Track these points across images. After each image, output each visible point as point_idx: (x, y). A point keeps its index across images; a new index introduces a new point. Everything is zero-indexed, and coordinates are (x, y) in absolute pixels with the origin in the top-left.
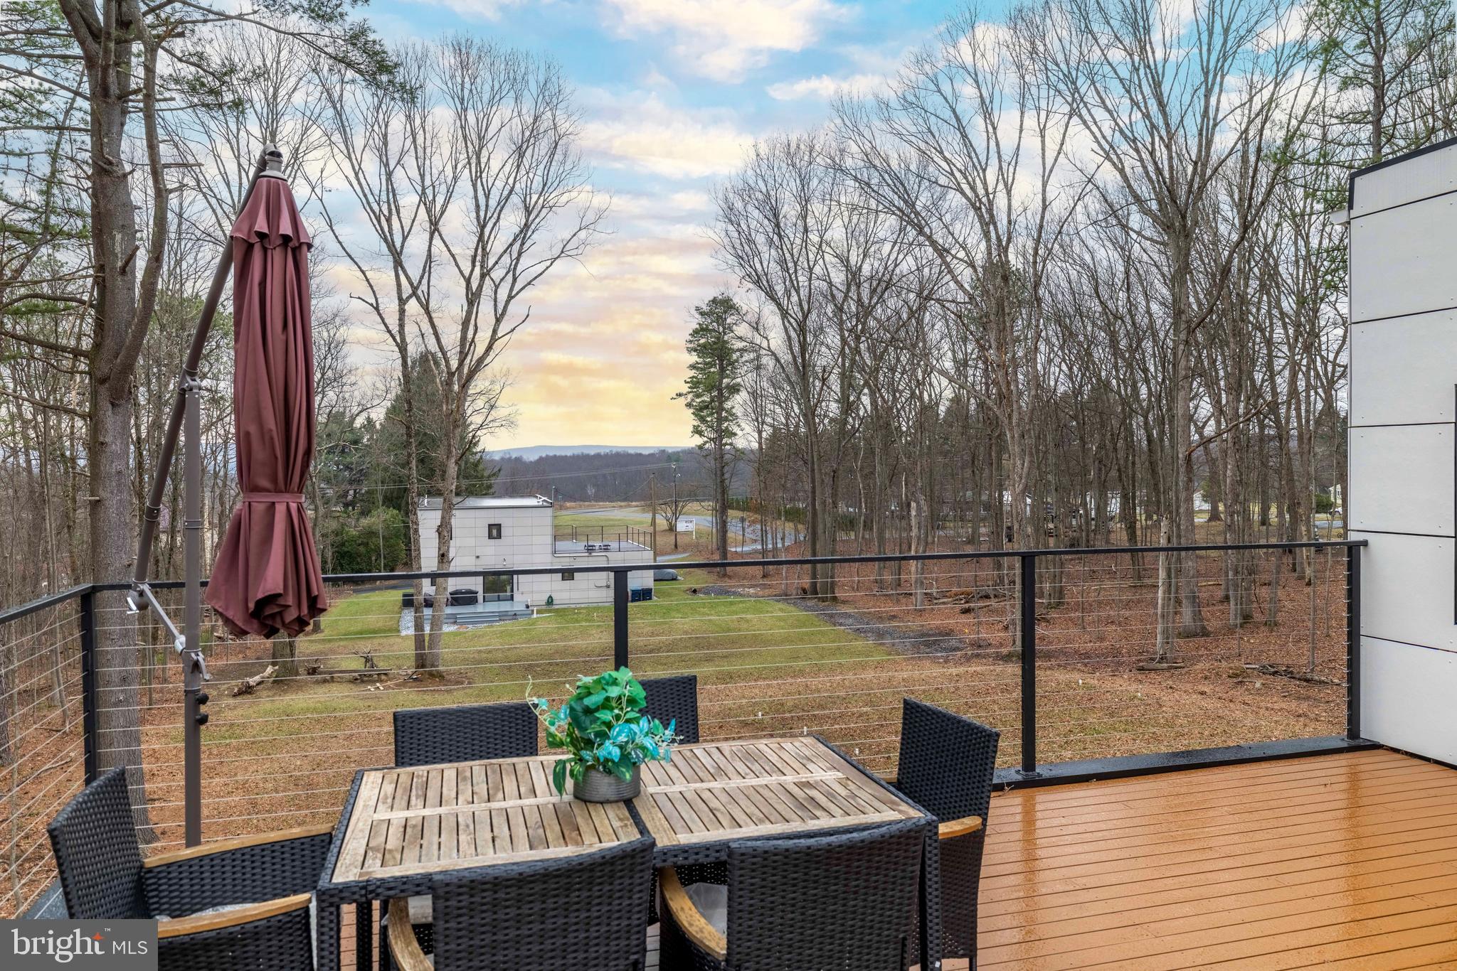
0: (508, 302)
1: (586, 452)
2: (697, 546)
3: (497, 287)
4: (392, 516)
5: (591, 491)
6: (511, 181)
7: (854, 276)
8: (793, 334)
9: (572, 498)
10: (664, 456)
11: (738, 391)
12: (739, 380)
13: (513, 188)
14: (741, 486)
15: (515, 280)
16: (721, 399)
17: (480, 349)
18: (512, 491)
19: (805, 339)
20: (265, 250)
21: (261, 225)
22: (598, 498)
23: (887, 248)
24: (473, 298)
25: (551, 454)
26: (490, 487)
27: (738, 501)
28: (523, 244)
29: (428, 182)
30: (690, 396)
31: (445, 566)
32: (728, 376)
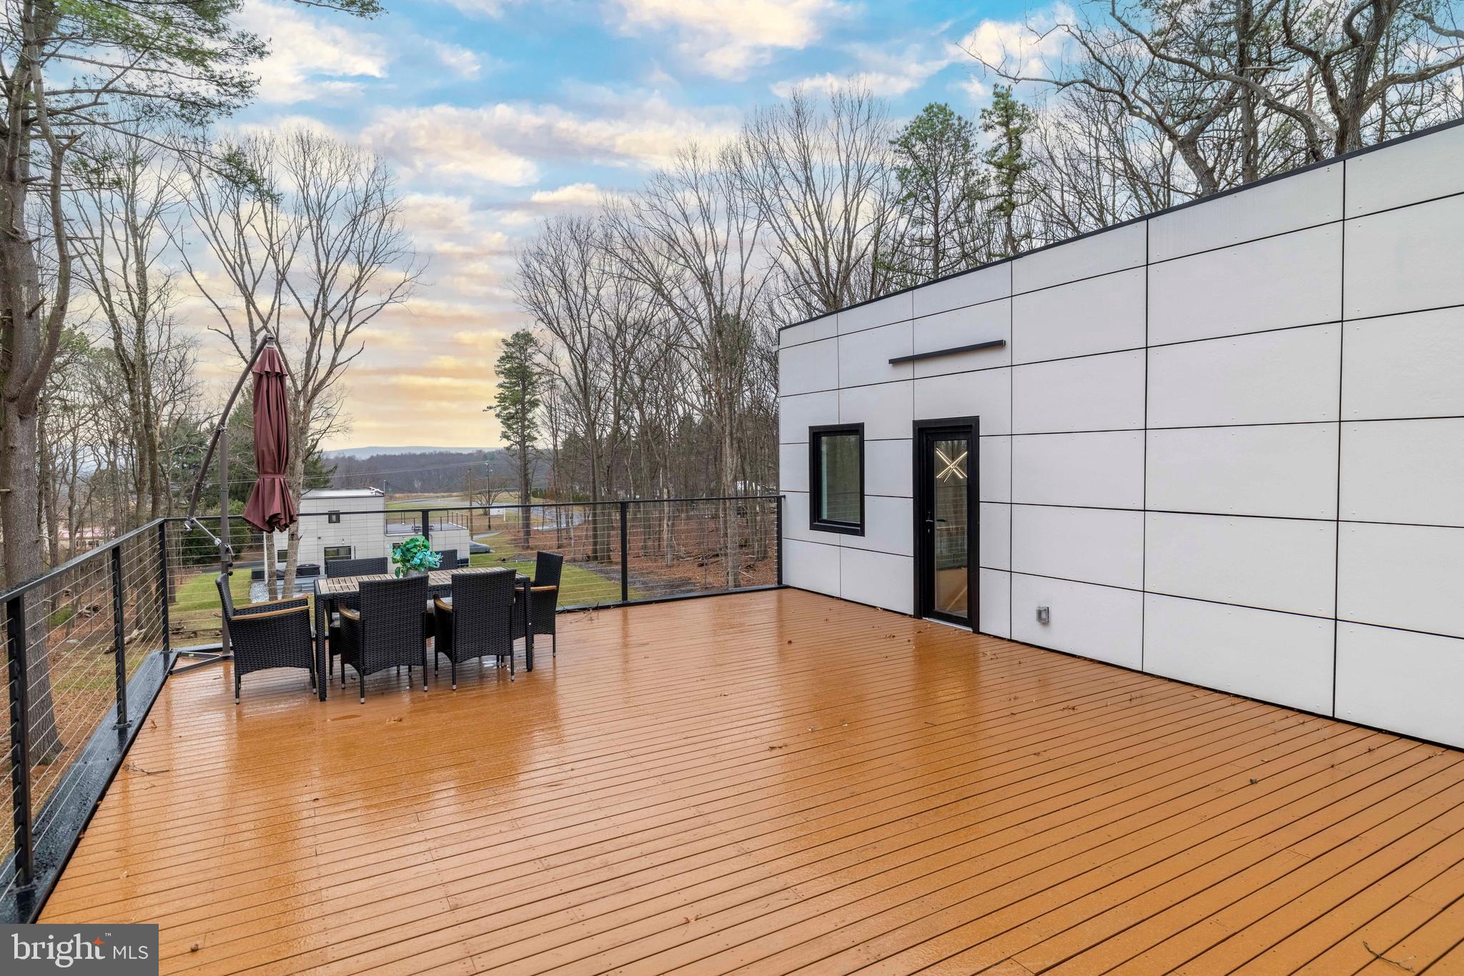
0: (345, 336)
1: (413, 452)
2: (506, 527)
3: (335, 324)
4: (238, 507)
5: (417, 484)
6: (347, 242)
7: (621, 326)
8: (577, 365)
9: (402, 491)
10: (481, 455)
11: (538, 405)
12: (538, 397)
13: (349, 247)
14: (541, 479)
15: (351, 319)
16: (524, 411)
17: (322, 374)
18: (348, 484)
19: (586, 367)
20: (268, 378)
21: (267, 368)
22: (423, 490)
23: (645, 305)
24: (315, 333)
25: (381, 453)
26: (327, 481)
27: (541, 490)
28: (357, 291)
29: (275, 240)
30: (499, 409)
32: (529, 394)
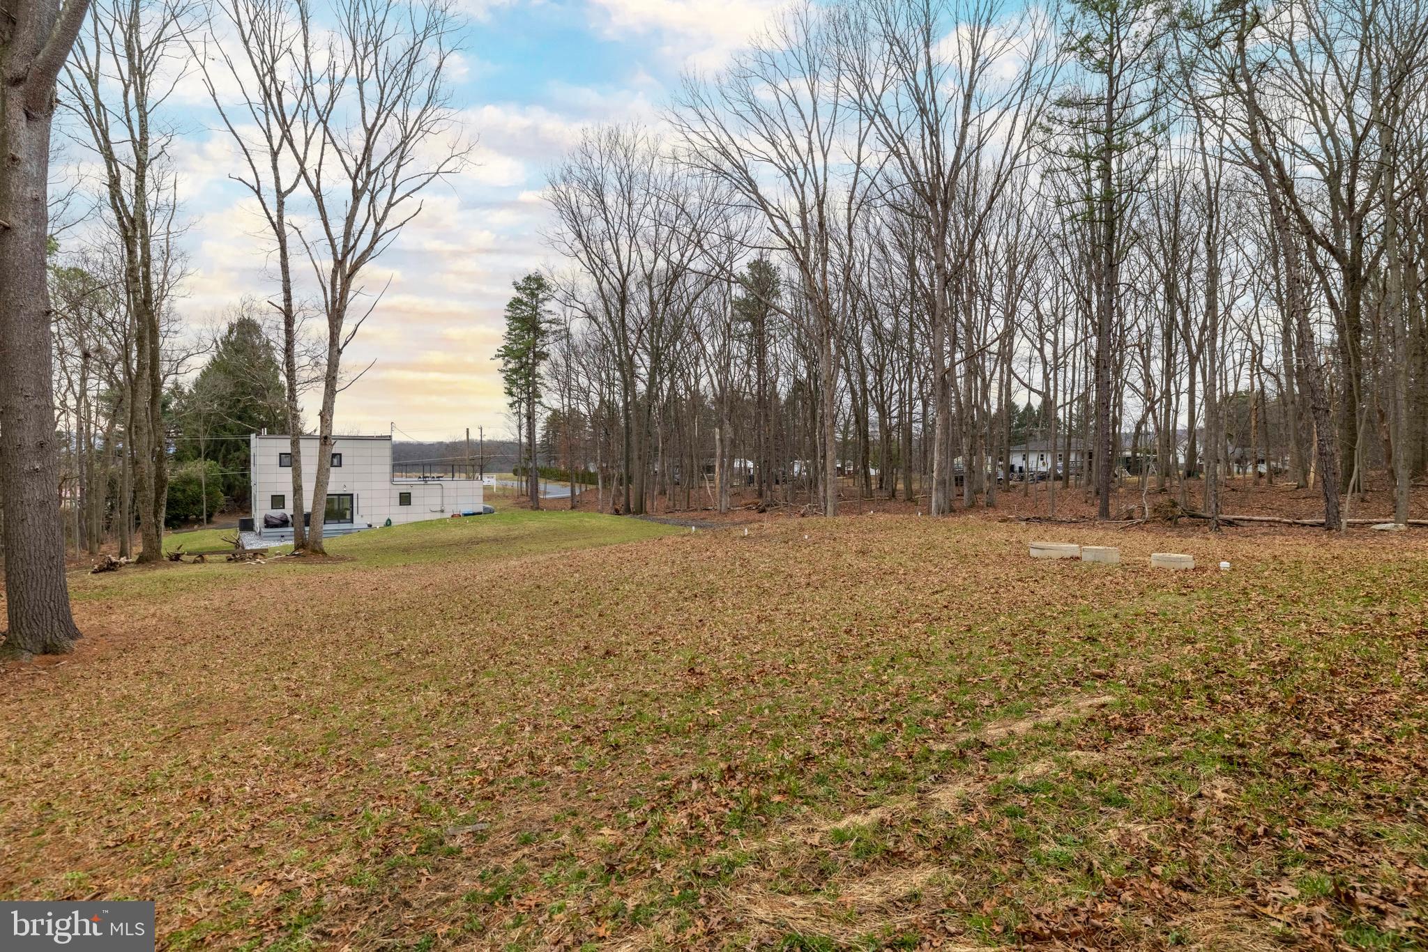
0: (388, 209)
4: (210, 466)
28: (401, 158)
31: (328, 448)
